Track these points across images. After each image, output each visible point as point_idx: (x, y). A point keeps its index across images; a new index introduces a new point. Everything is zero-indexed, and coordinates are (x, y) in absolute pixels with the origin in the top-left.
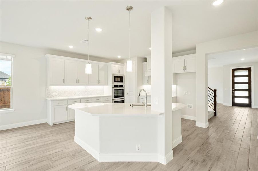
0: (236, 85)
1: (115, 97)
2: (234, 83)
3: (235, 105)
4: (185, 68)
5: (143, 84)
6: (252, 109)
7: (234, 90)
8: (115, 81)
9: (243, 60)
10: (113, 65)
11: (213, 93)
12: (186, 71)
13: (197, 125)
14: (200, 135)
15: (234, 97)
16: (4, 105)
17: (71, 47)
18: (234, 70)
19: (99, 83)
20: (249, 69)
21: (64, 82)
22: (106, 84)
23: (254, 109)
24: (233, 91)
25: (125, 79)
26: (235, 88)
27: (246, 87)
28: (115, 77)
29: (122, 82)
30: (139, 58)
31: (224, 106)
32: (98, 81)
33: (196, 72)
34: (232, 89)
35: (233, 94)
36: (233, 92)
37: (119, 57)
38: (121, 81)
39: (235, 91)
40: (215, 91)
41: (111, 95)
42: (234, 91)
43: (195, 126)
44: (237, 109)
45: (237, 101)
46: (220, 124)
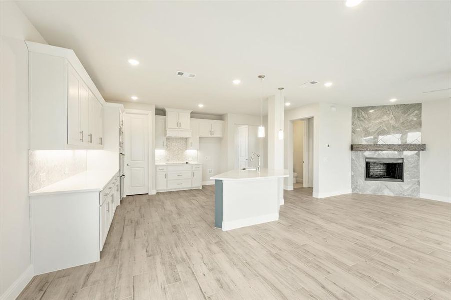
4: (212, 133)
12: (213, 136)
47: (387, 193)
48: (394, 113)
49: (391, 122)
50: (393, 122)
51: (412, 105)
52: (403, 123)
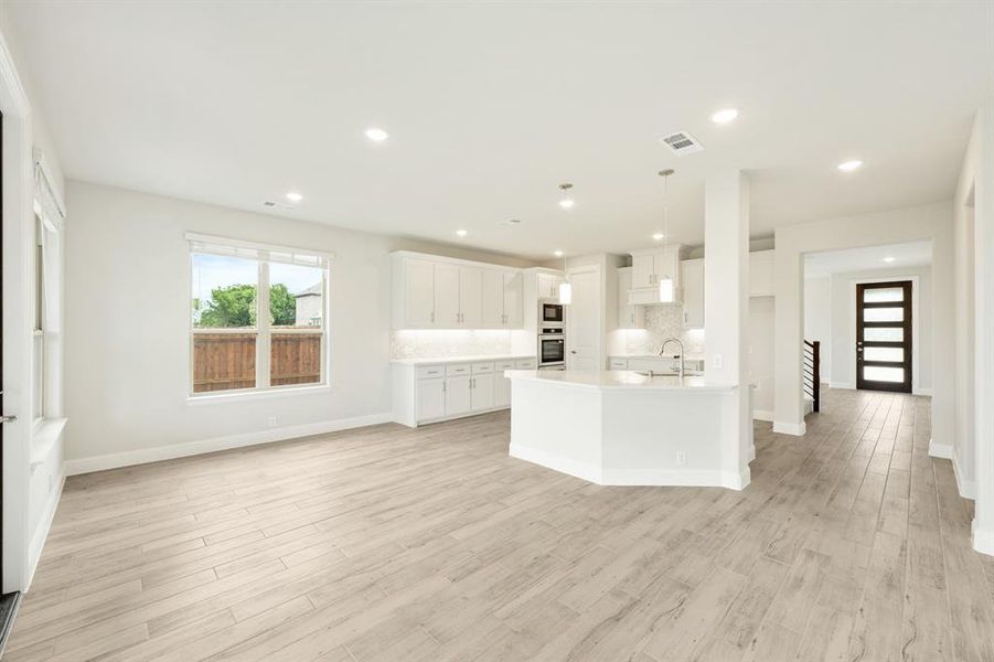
0: (867, 331)
1: (544, 361)
2: (861, 325)
3: (863, 385)
5: (618, 326)
6: (914, 399)
7: (862, 343)
8: (546, 319)
9: (889, 261)
11: (811, 350)
13: (776, 430)
14: (792, 448)
15: (861, 364)
16: (295, 376)
17: (462, 233)
18: (861, 288)
19: (504, 322)
20: (907, 286)
21: (433, 321)
22: (520, 324)
23: (921, 397)
24: (858, 346)
25: (566, 314)
26: (866, 340)
27: (897, 335)
28: (546, 306)
29: (561, 320)
30: (610, 255)
31: (833, 389)
32: (503, 316)
33: (773, 297)
34: (858, 341)
35: (860, 354)
36: (860, 349)
37: (558, 253)
38: (559, 317)
39: (866, 349)
40: (816, 346)
41: (535, 354)
42: (862, 347)
43: (772, 432)
44: (870, 398)
45: (871, 374)
46: (834, 429)
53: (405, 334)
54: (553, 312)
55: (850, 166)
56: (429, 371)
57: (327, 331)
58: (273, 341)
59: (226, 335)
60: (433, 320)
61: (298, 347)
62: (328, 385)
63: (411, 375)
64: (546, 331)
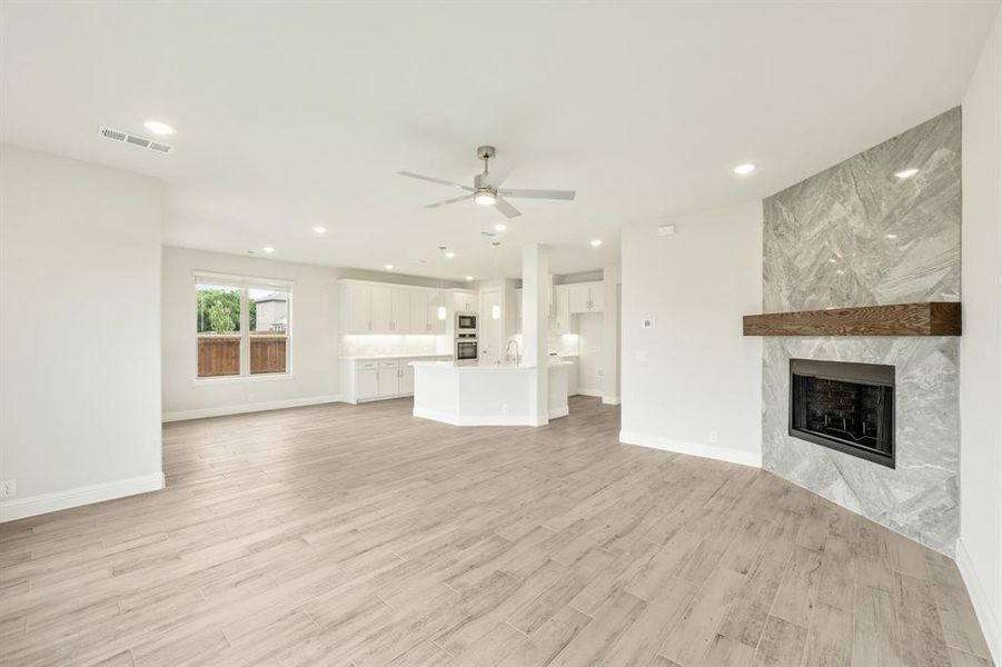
1: (458, 359)
4: (590, 304)
8: (461, 327)
10: (457, 294)
12: (593, 310)
13: (604, 402)
17: (389, 267)
19: (429, 329)
22: (443, 332)
25: (479, 323)
28: (461, 317)
29: (475, 327)
30: (508, 279)
32: (428, 325)
37: (469, 278)
38: (473, 325)
41: (452, 353)
47: (839, 495)
48: (861, 183)
49: (851, 223)
50: (856, 223)
51: (920, 128)
52: (888, 217)
53: (349, 338)
54: (468, 322)
55: (596, 243)
56: (366, 364)
57: (290, 335)
58: (252, 343)
59: (210, 339)
60: (370, 328)
61: (266, 349)
62: (292, 374)
63: (352, 367)
64: (463, 336)
